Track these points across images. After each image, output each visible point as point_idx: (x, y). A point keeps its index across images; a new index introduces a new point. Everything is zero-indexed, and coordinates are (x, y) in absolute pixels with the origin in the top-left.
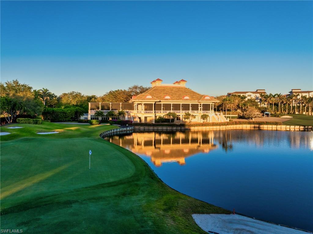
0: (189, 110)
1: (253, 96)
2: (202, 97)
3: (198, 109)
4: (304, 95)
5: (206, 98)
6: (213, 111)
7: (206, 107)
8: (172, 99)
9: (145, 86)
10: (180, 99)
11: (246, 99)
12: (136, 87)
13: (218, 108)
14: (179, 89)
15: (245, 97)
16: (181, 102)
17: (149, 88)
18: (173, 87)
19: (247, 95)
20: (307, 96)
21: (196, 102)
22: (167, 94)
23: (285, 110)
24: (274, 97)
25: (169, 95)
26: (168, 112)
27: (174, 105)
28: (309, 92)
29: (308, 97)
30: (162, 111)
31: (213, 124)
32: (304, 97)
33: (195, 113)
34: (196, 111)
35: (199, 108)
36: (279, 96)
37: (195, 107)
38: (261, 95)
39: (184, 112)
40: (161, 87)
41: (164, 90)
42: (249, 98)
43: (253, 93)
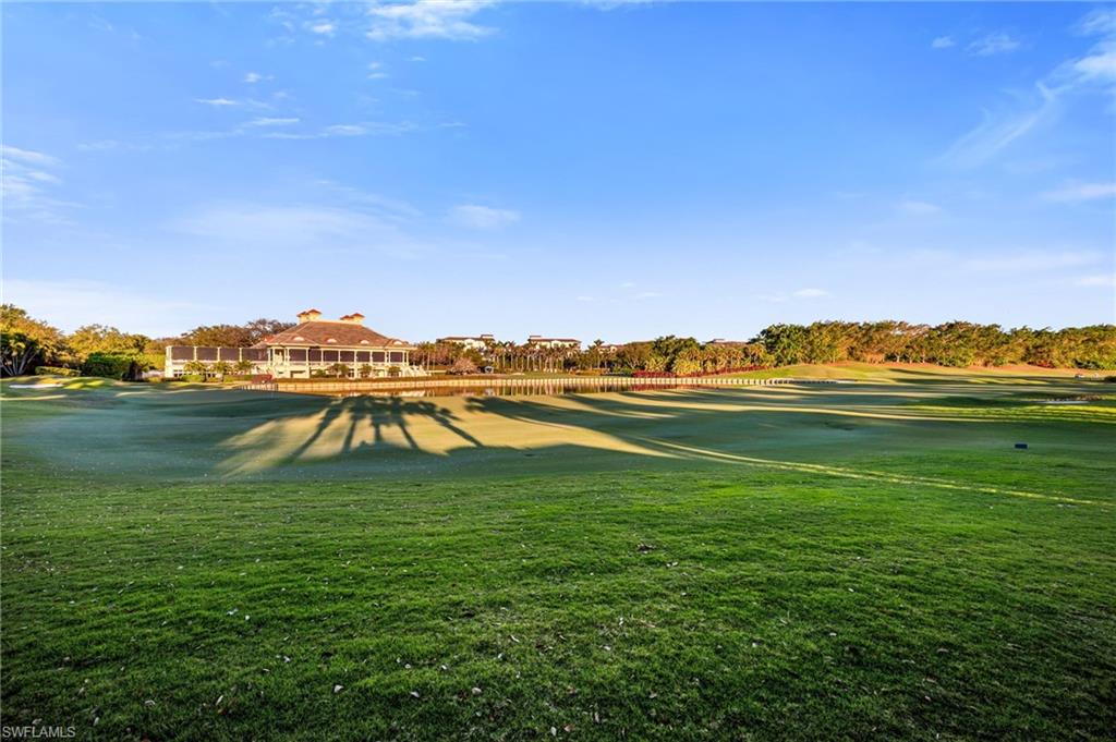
0: (368, 360)
1: (476, 345)
2: (390, 342)
3: (383, 360)
4: (543, 344)
5: (396, 343)
6: (408, 363)
7: (396, 357)
8: (339, 343)
9: (283, 321)
10: (354, 343)
11: (465, 349)
12: (263, 322)
13: (415, 360)
14: (352, 328)
15: (464, 346)
16: (356, 349)
17: (292, 325)
18: (341, 325)
19: (466, 342)
20: (548, 345)
21: (379, 349)
22: (331, 335)
23: (519, 366)
24: (504, 346)
25: (334, 337)
26: (332, 364)
27: (359, 354)
28: (550, 341)
29: (548, 347)
30: (322, 362)
31: (406, 379)
32: (544, 347)
33: (379, 366)
34: (380, 363)
35: (386, 359)
36: (511, 345)
37: (379, 357)
38: (487, 344)
39: (360, 364)
40: (319, 323)
41: (324, 329)
42: (469, 347)
43: (476, 339)
